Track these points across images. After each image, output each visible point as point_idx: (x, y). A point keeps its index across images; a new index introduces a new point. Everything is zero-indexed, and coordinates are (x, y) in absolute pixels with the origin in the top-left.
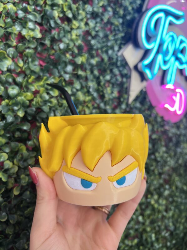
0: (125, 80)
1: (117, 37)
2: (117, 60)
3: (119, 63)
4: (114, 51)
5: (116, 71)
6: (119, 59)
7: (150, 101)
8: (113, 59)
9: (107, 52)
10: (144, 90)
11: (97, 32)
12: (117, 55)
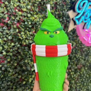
0: (67, 23)
1: (67, 7)
2: (66, 15)
3: (66, 16)
4: (65, 11)
5: (64, 18)
6: (67, 14)
7: (77, 34)
8: (64, 14)
9: (62, 11)
10: (75, 29)
11: (60, 3)
12: (66, 13)
